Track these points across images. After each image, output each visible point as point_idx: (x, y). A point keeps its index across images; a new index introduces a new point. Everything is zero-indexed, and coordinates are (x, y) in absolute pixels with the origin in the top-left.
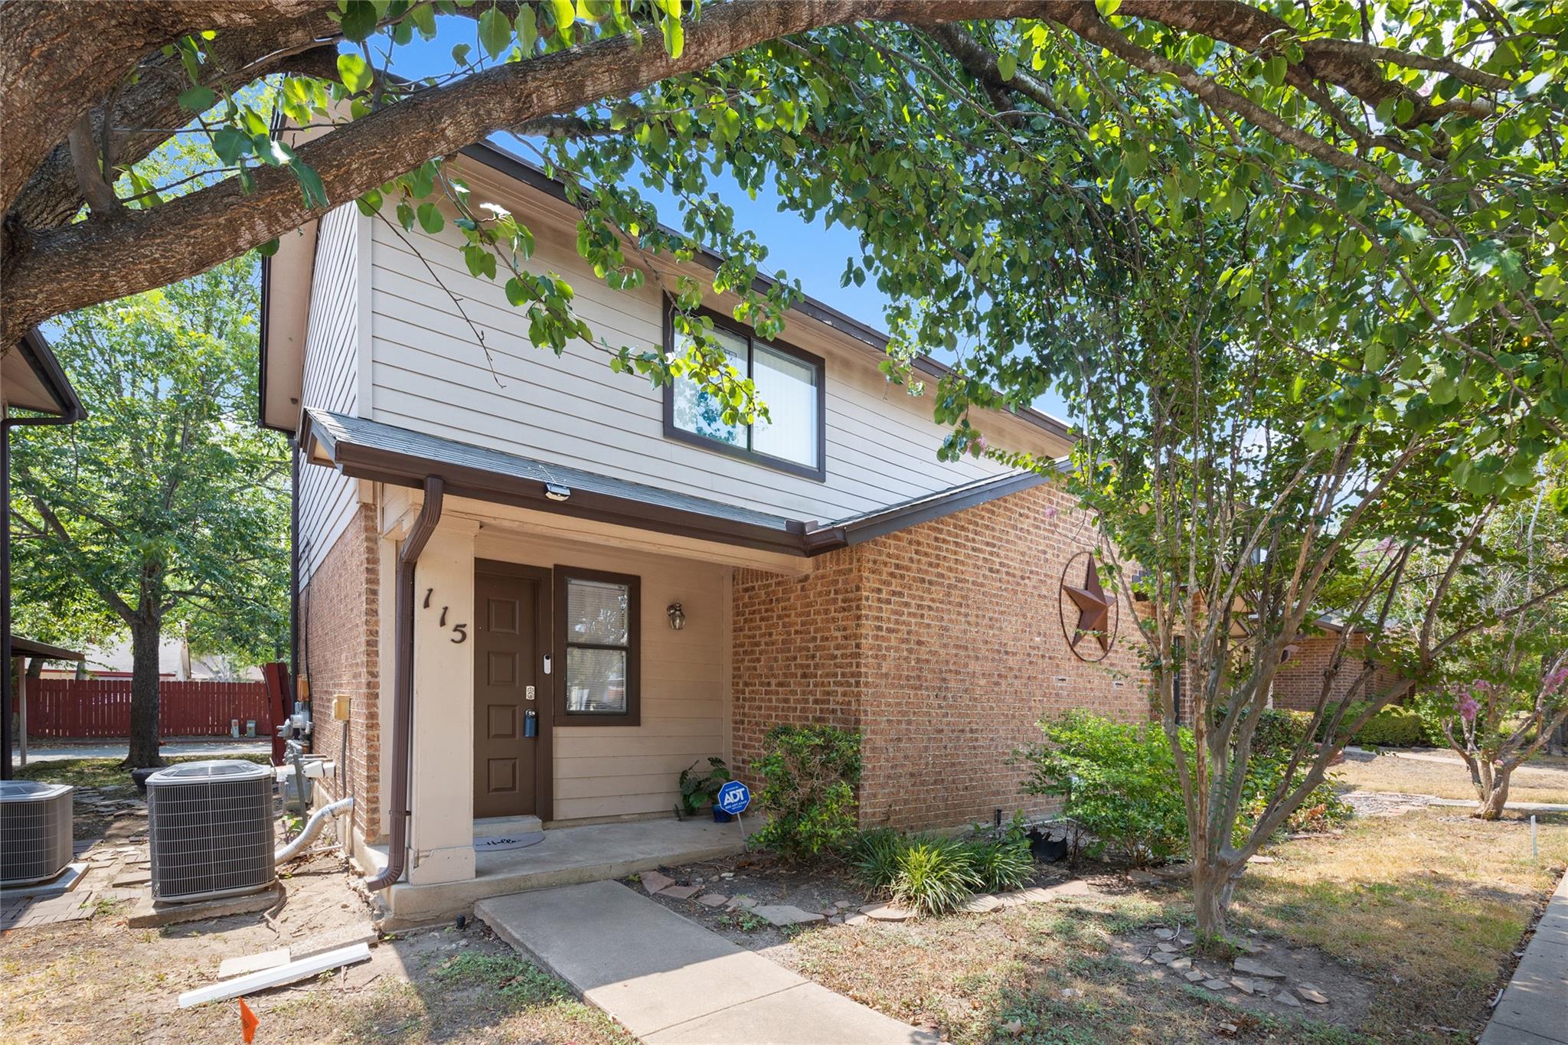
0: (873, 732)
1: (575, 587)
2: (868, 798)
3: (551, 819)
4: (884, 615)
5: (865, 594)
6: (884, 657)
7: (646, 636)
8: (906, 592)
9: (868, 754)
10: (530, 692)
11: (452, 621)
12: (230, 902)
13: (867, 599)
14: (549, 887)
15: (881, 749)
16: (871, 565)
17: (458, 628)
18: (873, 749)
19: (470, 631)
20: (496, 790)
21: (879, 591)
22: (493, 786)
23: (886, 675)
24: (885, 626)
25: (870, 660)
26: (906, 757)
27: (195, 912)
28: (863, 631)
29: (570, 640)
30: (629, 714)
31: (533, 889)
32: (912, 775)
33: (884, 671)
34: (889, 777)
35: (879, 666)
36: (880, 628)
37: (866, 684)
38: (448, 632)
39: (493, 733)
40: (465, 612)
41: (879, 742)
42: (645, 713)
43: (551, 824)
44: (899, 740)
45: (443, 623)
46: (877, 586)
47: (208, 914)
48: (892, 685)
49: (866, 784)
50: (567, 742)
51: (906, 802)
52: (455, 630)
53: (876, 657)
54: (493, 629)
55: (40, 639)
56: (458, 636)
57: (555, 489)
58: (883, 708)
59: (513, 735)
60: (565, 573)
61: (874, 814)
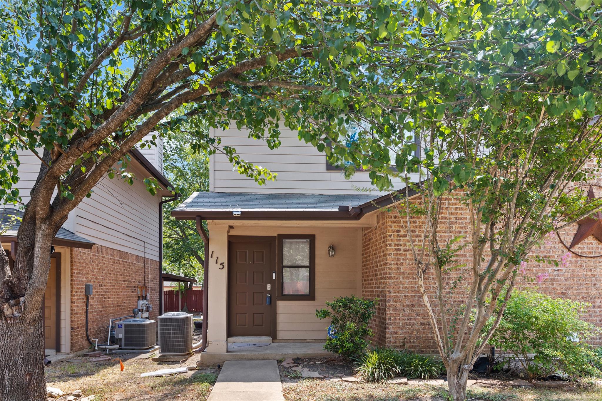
0: (395, 301)
1: (287, 243)
2: (392, 333)
3: (276, 339)
4: (402, 243)
5: (388, 234)
6: (402, 264)
7: (317, 261)
8: (417, 230)
9: (391, 312)
10: (269, 287)
11: (220, 262)
12: (175, 357)
13: (390, 236)
14: (252, 359)
15: (400, 310)
16: (393, 219)
17: (222, 264)
18: (395, 310)
19: (226, 265)
20: (256, 325)
21: (399, 231)
22: (255, 324)
23: (403, 273)
24: (402, 248)
25: (392, 266)
26: (418, 315)
27: (167, 359)
28: (388, 252)
29: (284, 264)
30: (311, 296)
31: (246, 359)
32: (422, 324)
33: (402, 271)
34: (406, 324)
35: (399, 269)
36: (400, 250)
37: (390, 278)
38: (218, 266)
39: (255, 303)
40: (224, 259)
41: (399, 306)
42: (317, 294)
43: (275, 341)
44: (413, 306)
45: (217, 263)
46: (397, 229)
47: (170, 360)
48: (408, 278)
49: (391, 327)
50: (282, 306)
51: (418, 338)
52: (221, 265)
53: (397, 264)
54: (255, 262)
55: (185, 275)
56: (221, 267)
57: (235, 213)
58: (401, 289)
59: (262, 304)
60: (282, 237)
61: (395, 342)
